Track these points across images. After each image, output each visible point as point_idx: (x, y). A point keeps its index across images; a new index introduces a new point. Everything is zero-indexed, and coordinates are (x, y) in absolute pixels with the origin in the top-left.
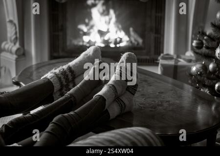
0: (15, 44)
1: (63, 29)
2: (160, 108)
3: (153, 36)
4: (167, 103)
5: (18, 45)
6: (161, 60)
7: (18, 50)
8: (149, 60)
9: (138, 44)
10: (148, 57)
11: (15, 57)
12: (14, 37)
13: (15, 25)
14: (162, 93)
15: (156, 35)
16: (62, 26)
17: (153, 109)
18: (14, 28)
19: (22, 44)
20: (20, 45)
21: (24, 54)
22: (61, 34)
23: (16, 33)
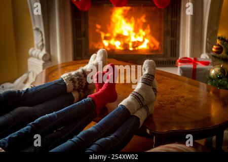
0: (41, 50)
1: (86, 35)
2: (178, 103)
3: (169, 39)
4: (182, 98)
5: (44, 52)
6: (179, 64)
7: (45, 55)
8: (165, 62)
9: (155, 47)
10: (165, 59)
11: (42, 62)
12: (41, 43)
13: (41, 32)
14: (174, 89)
15: (173, 39)
16: (85, 32)
17: (173, 106)
18: (40, 35)
19: (48, 50)
20: (46, 51)
21: (50, 60)
22: (83, 39)
23: (42, 40)
